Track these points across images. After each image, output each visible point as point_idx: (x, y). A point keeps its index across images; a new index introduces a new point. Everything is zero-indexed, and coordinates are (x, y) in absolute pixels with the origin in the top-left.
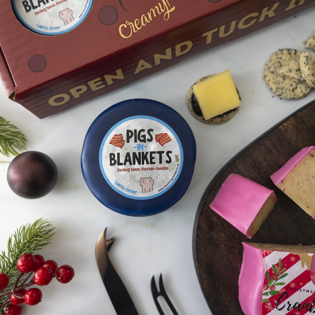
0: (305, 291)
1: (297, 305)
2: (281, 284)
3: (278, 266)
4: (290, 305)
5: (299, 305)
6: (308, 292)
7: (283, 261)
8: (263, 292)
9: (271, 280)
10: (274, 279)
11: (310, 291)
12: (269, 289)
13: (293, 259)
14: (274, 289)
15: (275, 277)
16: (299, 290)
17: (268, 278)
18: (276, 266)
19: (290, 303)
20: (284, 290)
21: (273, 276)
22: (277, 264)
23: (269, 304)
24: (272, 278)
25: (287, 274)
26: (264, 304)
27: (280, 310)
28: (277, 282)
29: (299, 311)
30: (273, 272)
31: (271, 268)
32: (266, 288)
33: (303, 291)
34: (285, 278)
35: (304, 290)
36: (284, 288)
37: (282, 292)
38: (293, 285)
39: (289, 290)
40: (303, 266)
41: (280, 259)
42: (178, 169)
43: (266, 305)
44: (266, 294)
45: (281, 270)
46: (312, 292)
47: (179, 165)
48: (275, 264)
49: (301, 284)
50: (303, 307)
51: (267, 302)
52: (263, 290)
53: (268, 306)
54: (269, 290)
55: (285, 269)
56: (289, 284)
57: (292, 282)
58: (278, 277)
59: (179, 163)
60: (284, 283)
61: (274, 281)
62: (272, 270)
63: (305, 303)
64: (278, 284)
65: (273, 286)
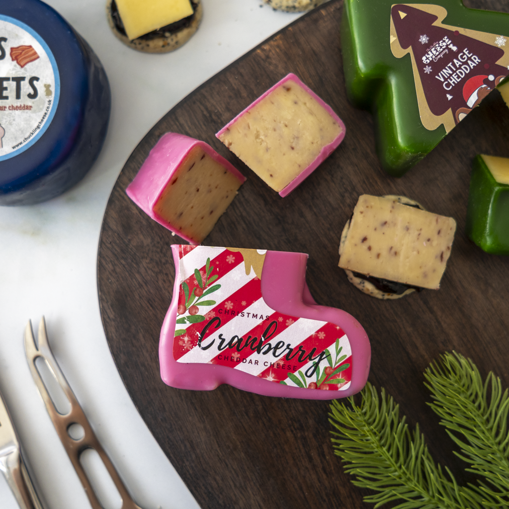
0: (251, 316)
1: (236, 340)
2: (209, 303)
3: (205, 272)
4: (223, 340)
5: (240, 341)
6: (255, 318)
7: (212, 263)
8: (178, 318)
9: (192, 296)
10: (196, 295)
11: (259, 316)
12: (187, 311)
13: (230, 259)
14: (196, 313)
15: (198, 290)
16: (240, 314)
17: (187, 293)
18: (201, 272)
19: (222, 337)
20: (213, 315)
21: (196, 290)
22: (203, 269)
23: (186, 339)
24: (193, 293)
25: (219, 286)
26: (177, 339)
27: (204, 349)
28: (202, 300)
29: (238, 351)
30: (196, 282)
31: (193, 275)
32: (181, 311)
33: (246, 315)
34: (216, 292)
35: (249, 314)
36: (214, 310)
37: (210, 318)
38: (229, 306)
39: (223, 314)
40: (248, 273)
41: (209, 259)
42: (50, 109)
43: (181, 340)
44: (182, 321)
45: (209, 278)
46: (262, 317)
47: (52, 103)
48: (199, 269)
49: (244, 303)
50: (246, 345)
51: (183, 336)
52: (178, 314)
53: (184, 342)
54: (187, 314)
55: (216, 276)
56: (223, 303)
57: (227, 300)
58: (204, 291)
59: (52, 98)
60: (214, 302)
61: (197, 298)
62: (194, 279)
63: (250, 337)
64: (202, 304)
65: (195, 307)
